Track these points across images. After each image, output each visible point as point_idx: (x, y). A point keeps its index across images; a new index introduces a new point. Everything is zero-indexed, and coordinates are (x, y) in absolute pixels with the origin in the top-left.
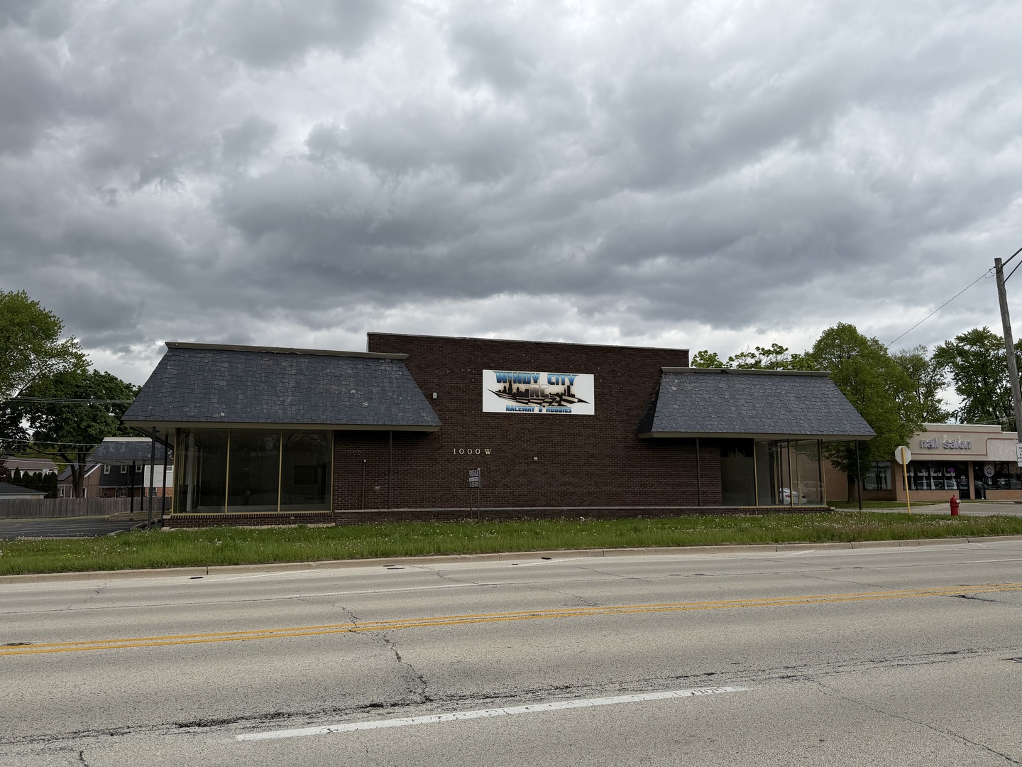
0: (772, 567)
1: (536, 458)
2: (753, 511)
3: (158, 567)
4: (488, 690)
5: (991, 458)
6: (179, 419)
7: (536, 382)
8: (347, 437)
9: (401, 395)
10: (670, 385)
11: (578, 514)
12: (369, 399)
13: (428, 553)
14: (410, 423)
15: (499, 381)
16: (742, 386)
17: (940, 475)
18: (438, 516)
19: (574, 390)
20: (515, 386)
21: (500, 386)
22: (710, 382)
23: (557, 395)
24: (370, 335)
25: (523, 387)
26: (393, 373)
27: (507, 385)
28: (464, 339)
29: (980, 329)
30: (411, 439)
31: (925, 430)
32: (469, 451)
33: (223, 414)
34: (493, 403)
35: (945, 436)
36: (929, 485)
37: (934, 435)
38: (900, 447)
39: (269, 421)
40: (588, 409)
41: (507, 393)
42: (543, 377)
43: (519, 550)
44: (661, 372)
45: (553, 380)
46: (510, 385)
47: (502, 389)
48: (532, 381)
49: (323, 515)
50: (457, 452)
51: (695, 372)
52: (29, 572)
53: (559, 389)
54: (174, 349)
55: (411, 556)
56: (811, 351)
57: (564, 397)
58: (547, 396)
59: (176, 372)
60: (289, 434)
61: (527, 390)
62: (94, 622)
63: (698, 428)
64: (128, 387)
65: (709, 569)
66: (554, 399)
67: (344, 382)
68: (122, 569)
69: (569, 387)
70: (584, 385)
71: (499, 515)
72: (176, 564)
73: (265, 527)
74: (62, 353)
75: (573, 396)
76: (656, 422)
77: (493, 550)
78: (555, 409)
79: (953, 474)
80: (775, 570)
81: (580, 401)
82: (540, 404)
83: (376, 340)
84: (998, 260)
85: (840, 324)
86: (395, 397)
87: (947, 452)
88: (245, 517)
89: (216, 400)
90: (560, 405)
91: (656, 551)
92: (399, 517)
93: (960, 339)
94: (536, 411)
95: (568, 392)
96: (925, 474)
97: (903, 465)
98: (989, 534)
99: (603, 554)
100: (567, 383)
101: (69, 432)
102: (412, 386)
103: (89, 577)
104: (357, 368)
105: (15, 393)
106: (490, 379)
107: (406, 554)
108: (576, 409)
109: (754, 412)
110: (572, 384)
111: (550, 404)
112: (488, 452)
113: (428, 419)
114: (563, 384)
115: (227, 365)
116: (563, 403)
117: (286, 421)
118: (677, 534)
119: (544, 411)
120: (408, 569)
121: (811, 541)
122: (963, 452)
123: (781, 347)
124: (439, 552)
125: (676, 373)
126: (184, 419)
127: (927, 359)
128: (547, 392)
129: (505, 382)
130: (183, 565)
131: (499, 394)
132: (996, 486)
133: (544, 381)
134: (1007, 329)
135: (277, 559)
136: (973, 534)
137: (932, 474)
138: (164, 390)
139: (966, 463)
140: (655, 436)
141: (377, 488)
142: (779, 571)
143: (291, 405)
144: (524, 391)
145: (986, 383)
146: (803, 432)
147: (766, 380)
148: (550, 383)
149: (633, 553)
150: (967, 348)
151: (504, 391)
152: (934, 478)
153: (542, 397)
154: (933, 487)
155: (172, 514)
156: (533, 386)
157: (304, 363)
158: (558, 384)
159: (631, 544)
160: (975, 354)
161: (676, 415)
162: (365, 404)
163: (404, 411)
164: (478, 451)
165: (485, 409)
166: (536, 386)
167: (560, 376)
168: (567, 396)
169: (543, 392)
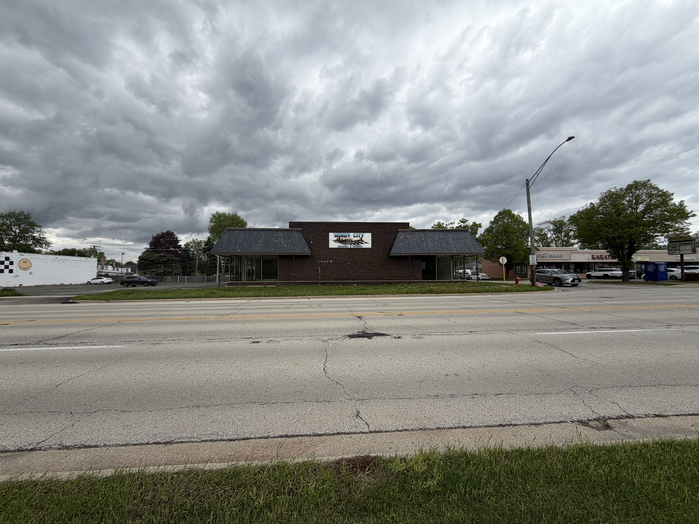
1: (349, 264)
5: (571, 261)
6: (226, 252)
7: (349, 236)
8: (283, 257)
9: (298, 243)
10: (401, 236)
12: (287, 244)
13: (272, 296)
14: (300, 252)
16: (430, 235)
19: (363, 239)
20: (341, 238)
21: (336, 238)
23: (357, 241)
24: (290, 222)
25: (344, 239)
26: (297, 235)
27: (338, 238)
28: (322, 222)
30: (307, 256)
31: (539, 250)
32: (325, 262)
33: (239, 250)
34: (333, 244)
35: (551, 252)
37: (545, 252)
39: (254, 252)
40: (369, 246)
42: (352, 234)
43: (305, 296)
44: (398, 231)
45: (356, 235)
48: (347, 236)
50: (321, 262)
51: (411, 231)
53: (358, 239)
54: (227, 230)
59: (227, 237)
63: (410, 252)
66: (356, 243)
67: (279, 239)
69: (361, 238)
70: (367, 237)
72: (191, 298)
75: (363, 241)
76: (392, 250)
78: (356, 246)
79: (555, 267)
81: (366, 243)
82: (351, 244)
83: (293, 224)
85: (505, 209)
86: (296, 243)
87: (551, 258)
88: (251, 283)
89: (238, 246)
90: (358, 244)
94: (349, 247)
99: (335, 298)
100: (361, 236)
102: (303, 239)
104: (284, 234)
106: (332, 236)
108: (364, 246)
109: (434, 245)
110: (363, 237)
111: (354, 244)
112: (331, 262)
113: (307, 251)
114: (359, 237)
119: (352, 247)
121: (421, 294)
122: (559, 258)
123: (465, 220)
124: (275, 296)
125: (404, 232)
126: (228, 252)
127: (565, 221)
128: (353, 240)
131: (335, 241)
133: (352, 236)
135: (223, 297)
140: (392, 255)
141: (292, 274)
143: (261, 247)
147: (441, 233)
148: (354, 237)
149: (347, 297)
151: (337, 240)
153: (351, 242)
155: (230, 282)
156: (348, 238)
157: (267, 233)
158: (357, 237)
159: (347, 294)
161: (401, 248)
162: (286, 246)
163: (299, 248)
164: (327, 261)
165: (331, 246)
166: (349, 238)
167: (358, 234)
168: (361, 241)
169: (351, 240)
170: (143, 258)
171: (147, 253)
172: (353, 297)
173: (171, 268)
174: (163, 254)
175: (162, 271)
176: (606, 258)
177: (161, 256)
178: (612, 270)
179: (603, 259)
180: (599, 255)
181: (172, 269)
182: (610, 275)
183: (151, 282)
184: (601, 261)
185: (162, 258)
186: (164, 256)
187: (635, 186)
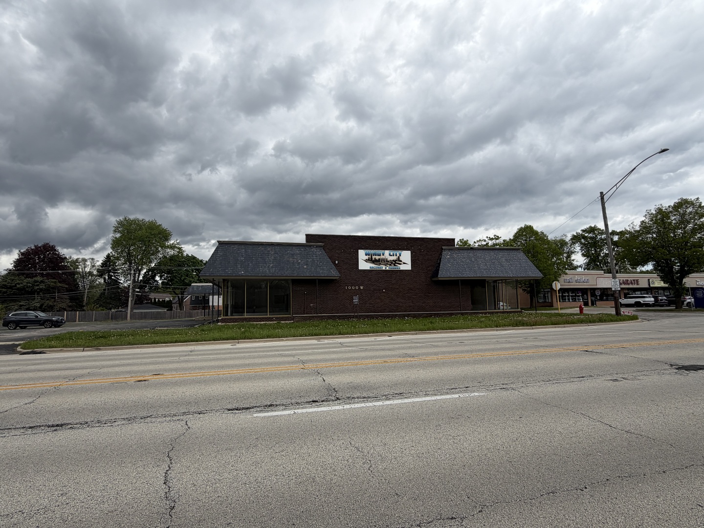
0: (495, 338)
1: (384, 290)
2: (486, 313)
3: (217, 341)
4: (365, 395)
5: (599, 286)
6: (224, 275)
7: (383, 255)
8: (297, 282)
9: (321, 262)
10: (446, 255)
11: (404, 316)
12: (307, 265)
13: (336, 334)
14: (326, 275)
15: (366, 255)
16: (480, 255)
17: (574, 294)
18: (340, 318)
19: (401, 258)
20: (374, 257)
21: (367, 257)
22: (465, 253)
23: (393, 261)
24: (306, 235)
25: (377, 258)
26: (318, 253)
27: (370, 257)
28: (350, 236)
29: (593, 226)
30: (326, 283)
31: (567, 274)
32: (353, 288)
33: (243, 272)
34: (363, 265)
35: (576, 277)
36: (569, 299)
37: (571, 276)
38: (555, 282)
39: (263, 275)
40: (408, 267)
41: (370, 260)
42: (387, 252)
43: (377, 333)
44: (442, 249)
45: (392, 254)
46: (372, 257)
47: (368, 259)
48: (382, 255)
49: (288, 317)
50: (348, 288)
51: (458, 249)
52: (161, 343)
53: (394, 258)
54: (221, 244)
55: (328, 335)
56: (512, 238)
57: (397, 262)
58: (389, 261)
59: (222, 254)
60: (272, 281)
61: (379, 259)
62: (190, 365)
63: (460, 275)
64: (201, 261)
65: (465, 340)
66: (392, 263)
67: (295, 257)
68: (201, 341)
69: (399, 257)
70: (406, 256)
71: (367, 317)
72: (224, 339)
73: (262, 323)
74: (172, 247)
75: (401, 261)
76: (440, 273)
77: (366, 333)
78: (392, 267)
79: (580, 294)
80: (497, 340)
81: (404, 263)
82: (386, 265)
83: (309, 237)
84: (601, 193)
85: (525, 225)
86: (318, 263)
87: (577, 284)
88: (254, 318)
89: (239, 266)
90: (395, 265)
91: (441, 332)
92: (322, 318)
93: (583, 231)
94: (384, 269)
95: (399, 259)
96: (567, 294)
97: (556, 290)
98: (598, 322)
99: (416, 334)
100: (398, 255)
101: (177, 282)
102: (326, 257)
103: (187, 345)
104: (301, 251)
105: (153, 265)
106: (362, 254)
107: (325, 335)
108: (403, 267)
109: (486, 267)
110: (400, 256)
111: (390, 265)
112: (362, 288)
113: (334, 273)
114: (396, 256)
115: (244, 250)
116: (396, 264)
117: (270, 275)
118: (451, 324)
119: (387, 269)
120: (326, 341)
121: (513, 326)
122: (585, 284)
123: (498, 236)
124: (340, 334)
125: (449, 250)
126: (226, 275)
127: (567, 240)
128: (389, 259)
129: (369, 255)
130: (227, 339)
131: (366, 261)
132: (601, 299)
133: (387, 254)
134: (606, 225)
136: (590, 322)
137: (570, 294)
138: (217, 262)
139: (586, 289)
140: (440, 279)
141: (311, 305)
142: (498, 340)
143: (272, 267)
144: (378, 259)
145: (596, 251)
146: (509, 276)
147: (491, 252)
148: (390, 255)
149: (430, 333)
150: (586, 235)
151: (369, 260)
152: (571, 296)
153: (386, 262)
154: (571, 301)
155: (222, 317)
156: (382, 257)
157: (278, 249)
158: (394, 256)
159: (429, 329)
160: (591, 238)
161: (449, 269)
162: (305, 267)
163: (323, 269)
164: (357, 288)
165: (360, 268)
166: (384, 257)
167: (395, 252)
168: (398, 261)
169: (387, 260)
170: (5, 285)
171: (12, 278)
172: (438, 333)
173: (53, 300)
174: (39, 279)
175: (38, 305)
176: (632, 284)
177: (37, 282)
178: (644, 297)
179: (628, 284)
180: (624, 279)
181: (55, 301)
182: (642, 302)
183: (57, 321)
184: (627, 286)
185: (38, 285)
186: (42, 282)
187: (683, 204)
